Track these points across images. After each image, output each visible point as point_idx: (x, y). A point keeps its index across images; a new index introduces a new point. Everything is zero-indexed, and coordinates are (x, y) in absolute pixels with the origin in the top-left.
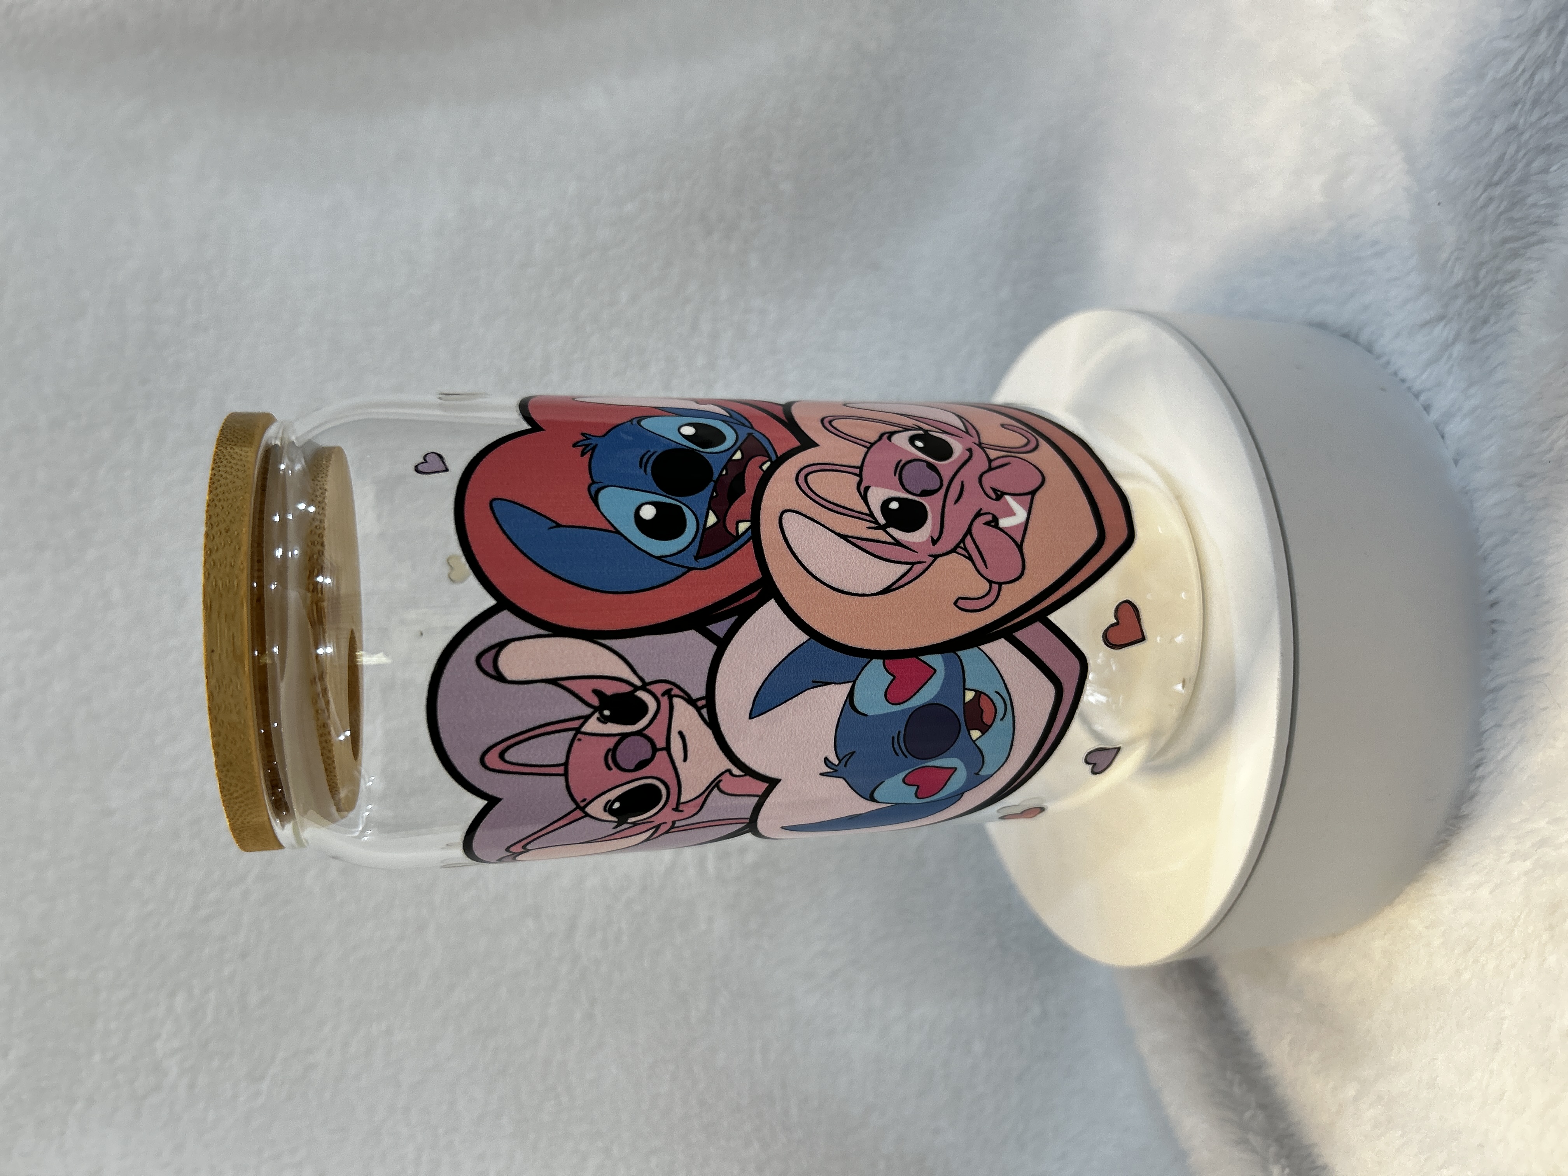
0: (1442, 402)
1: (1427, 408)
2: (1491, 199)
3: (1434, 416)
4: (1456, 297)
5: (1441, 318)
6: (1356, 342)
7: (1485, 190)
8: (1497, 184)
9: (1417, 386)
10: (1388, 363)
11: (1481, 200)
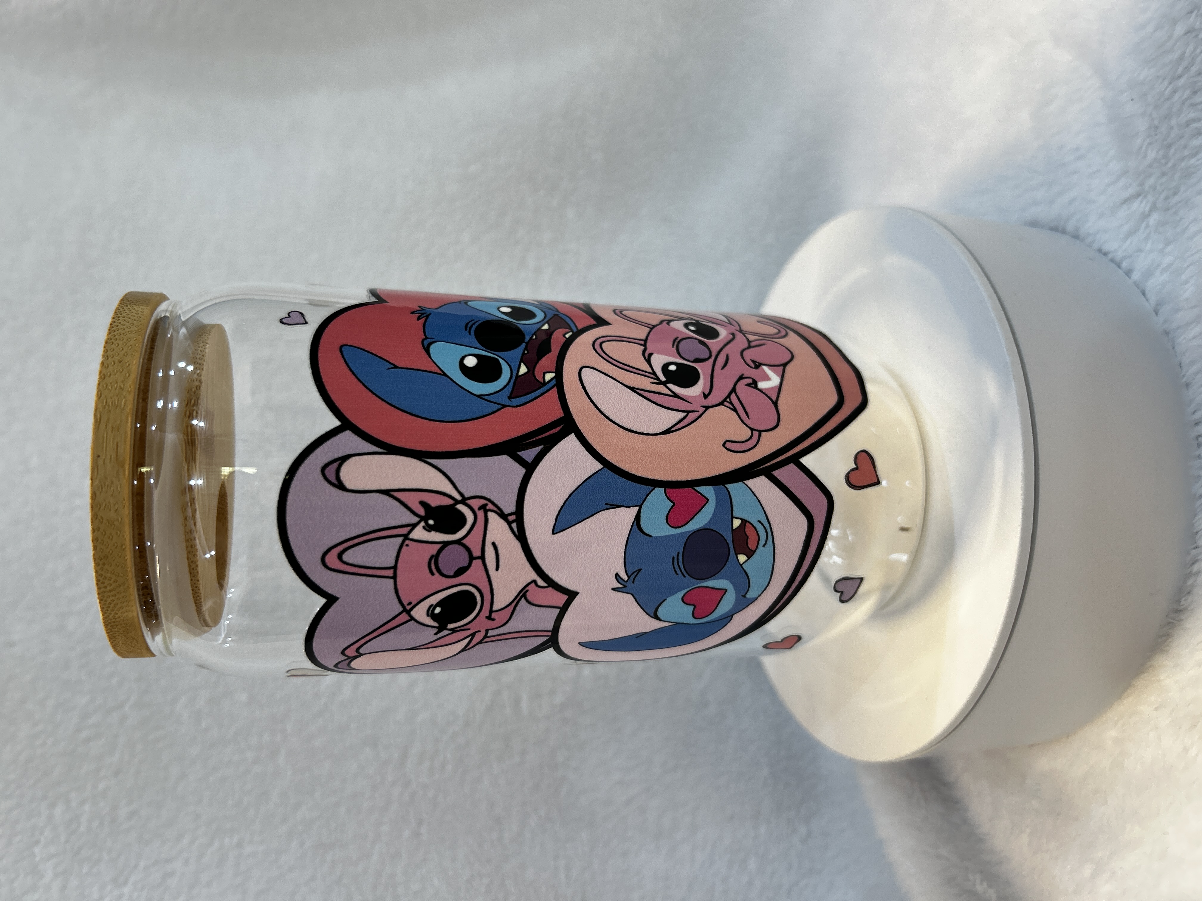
0: (1141, 263)
1: (1128, 273)
2: (1175, 92)
3: (1136, 276)
4: (1150, 176)
5: (1138, 195)
6: (1064, 232)
7: (1170, 83)
8: (1180, 77)
9: (1119, 255)
10: (1093, 242)
11: (1167, 91)
